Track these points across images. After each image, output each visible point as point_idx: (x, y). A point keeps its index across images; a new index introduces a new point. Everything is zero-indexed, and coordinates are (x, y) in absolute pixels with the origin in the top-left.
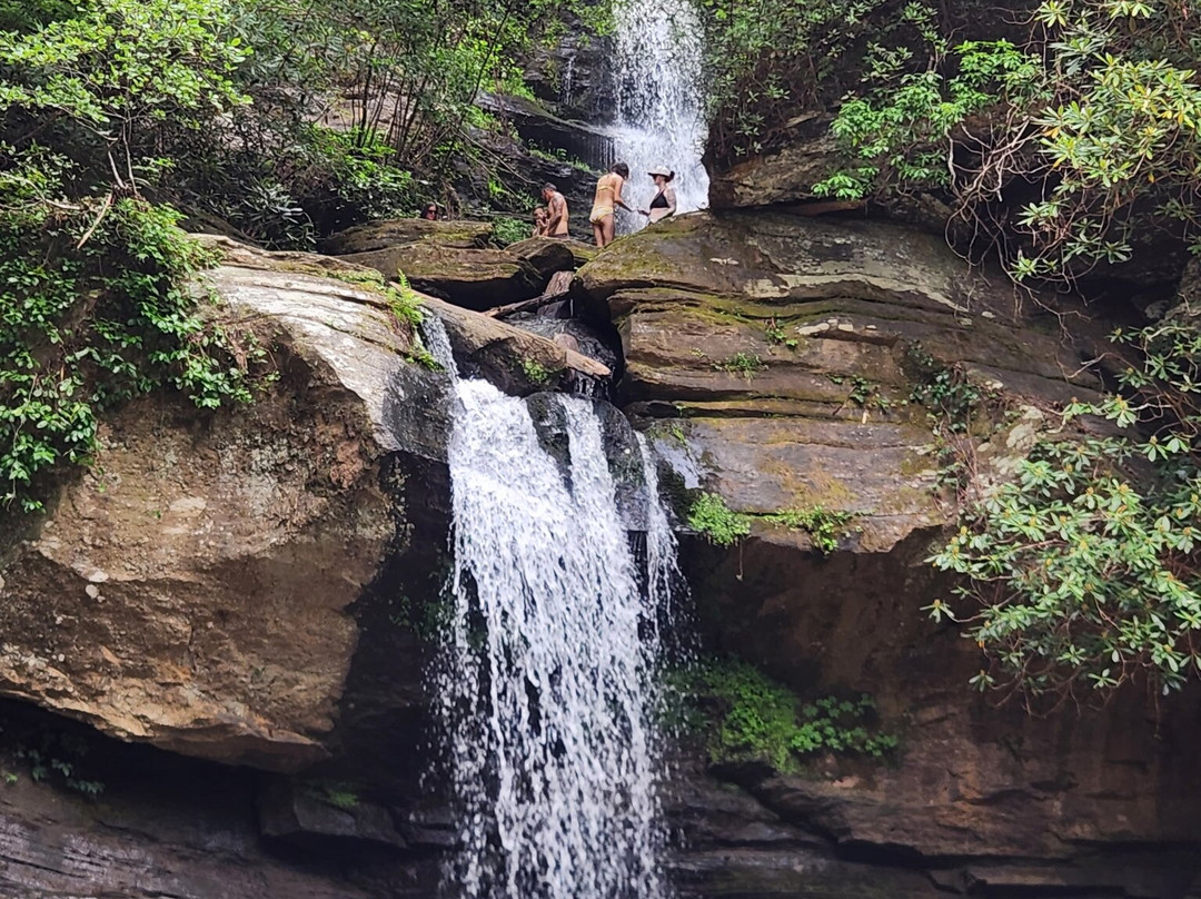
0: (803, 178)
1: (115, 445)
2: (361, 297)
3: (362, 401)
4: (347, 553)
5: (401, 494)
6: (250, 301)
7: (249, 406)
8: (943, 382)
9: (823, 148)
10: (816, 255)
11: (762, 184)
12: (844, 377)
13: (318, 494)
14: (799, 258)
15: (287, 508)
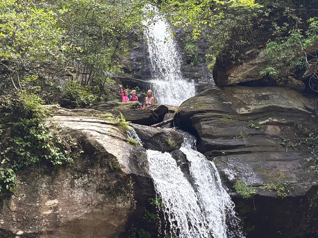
0: (251, 73)
1: (22, 183)
2: (108, 122)
3: (115, 157)
4: (113, 214)
5: (132, 190)
6: (68, 126)
7: (72, 164)
8: (312, 136)
9: (257, 62)
10: (257, 99)
11: (237, 76)
12: (277, 137)
13: (102, 193)
14: (252, 100)
15: (89, 199)
